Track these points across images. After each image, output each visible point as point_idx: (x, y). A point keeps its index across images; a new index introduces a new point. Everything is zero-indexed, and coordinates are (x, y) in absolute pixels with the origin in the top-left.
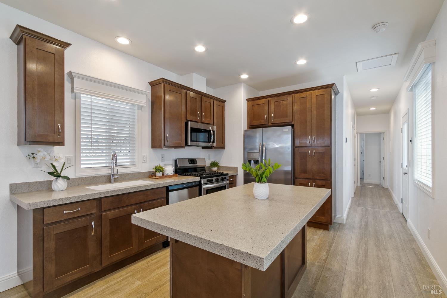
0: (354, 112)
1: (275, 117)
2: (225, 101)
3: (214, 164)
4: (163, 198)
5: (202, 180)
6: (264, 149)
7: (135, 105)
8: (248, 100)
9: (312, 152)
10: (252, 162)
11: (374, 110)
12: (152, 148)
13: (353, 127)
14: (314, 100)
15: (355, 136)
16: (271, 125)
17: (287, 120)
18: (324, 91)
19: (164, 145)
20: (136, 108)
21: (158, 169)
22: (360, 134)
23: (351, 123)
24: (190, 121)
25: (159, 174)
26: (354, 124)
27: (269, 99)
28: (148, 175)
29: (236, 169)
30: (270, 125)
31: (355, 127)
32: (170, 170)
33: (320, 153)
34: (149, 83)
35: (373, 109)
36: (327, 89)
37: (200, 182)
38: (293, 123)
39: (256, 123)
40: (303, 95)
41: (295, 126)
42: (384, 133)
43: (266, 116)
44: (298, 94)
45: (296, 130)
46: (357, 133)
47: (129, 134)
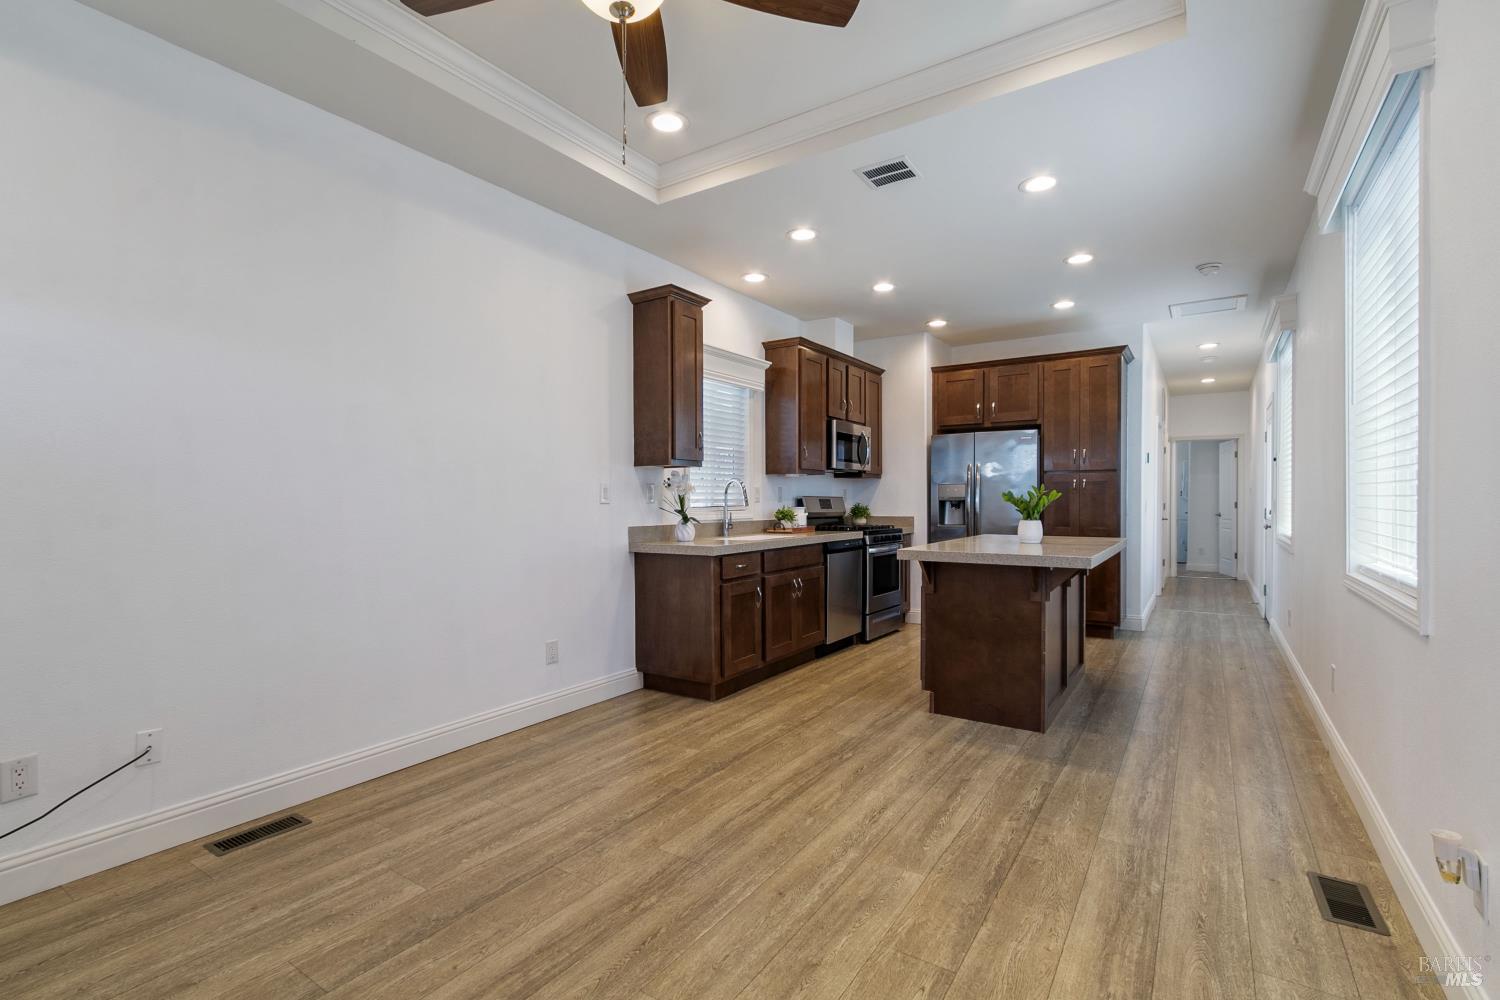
0: (1163, 390)
1: (1000, 408)
2: (883, 371)
3: (858, 511)
4: (818, 564)
5: (867, 537)
6: (978, 477)
7: (745, 388)
8: (935, 370)
9: (1080, 482)
10: (948, 505)
11: (1212, 383)
12: (768, 472)
13: (1160, 427)
14: (1085, 376)
15: (1165, 449)
16: (990, 425)
17: (1027, 416)
18: (1106, 359)
19: (800, 466)
20: (747, 394)
21: (785, 515)
22: (1177, 442)
23: (1157, 417)
24: (836, 418)
25: (786, 524)
26: (1163, 419)
27: (986, 370)
28: (762, 527)
29: (910, 521)
30: (987, 424)
31: (1166, 426)
32: (801, 516)
33: (1094, 483)
34: (763, 344)
35: (1208, 381)
36: (1112, 355)
37: (864, 540)
38: (1038, 422)
39: (955, 420)
40: (1061, 365)
41: (1045, 429)
42: (1237, 440)
43: (978, 406)
44: (1052, 363)
45: (1046, 436)
46: (1170, 440)
47: (733, 445)
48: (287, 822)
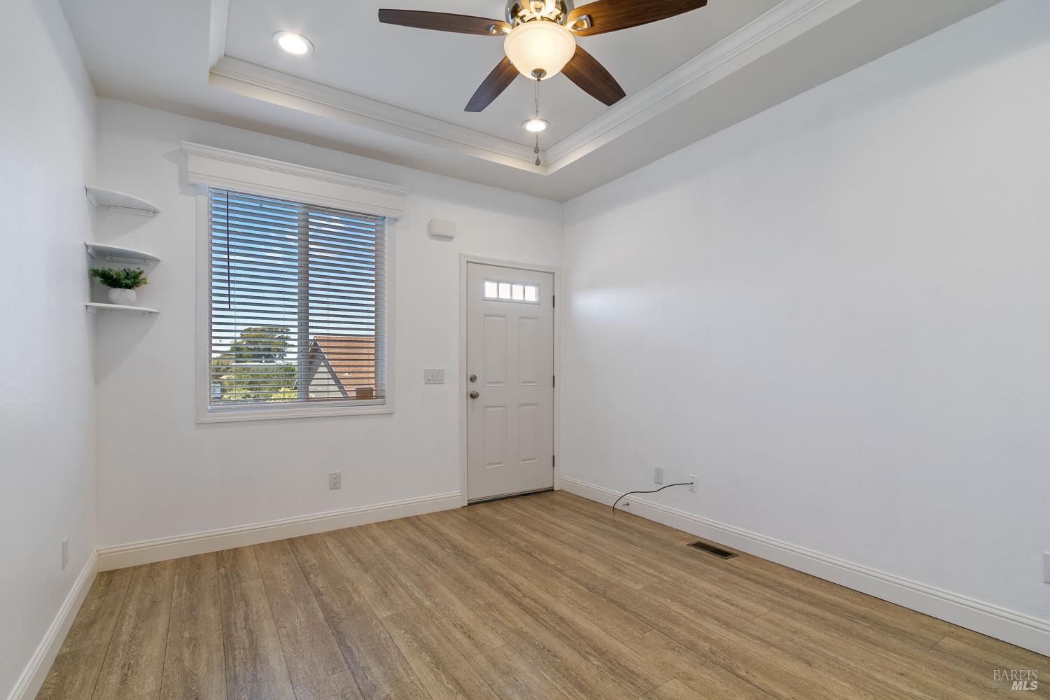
48: (723, 553)
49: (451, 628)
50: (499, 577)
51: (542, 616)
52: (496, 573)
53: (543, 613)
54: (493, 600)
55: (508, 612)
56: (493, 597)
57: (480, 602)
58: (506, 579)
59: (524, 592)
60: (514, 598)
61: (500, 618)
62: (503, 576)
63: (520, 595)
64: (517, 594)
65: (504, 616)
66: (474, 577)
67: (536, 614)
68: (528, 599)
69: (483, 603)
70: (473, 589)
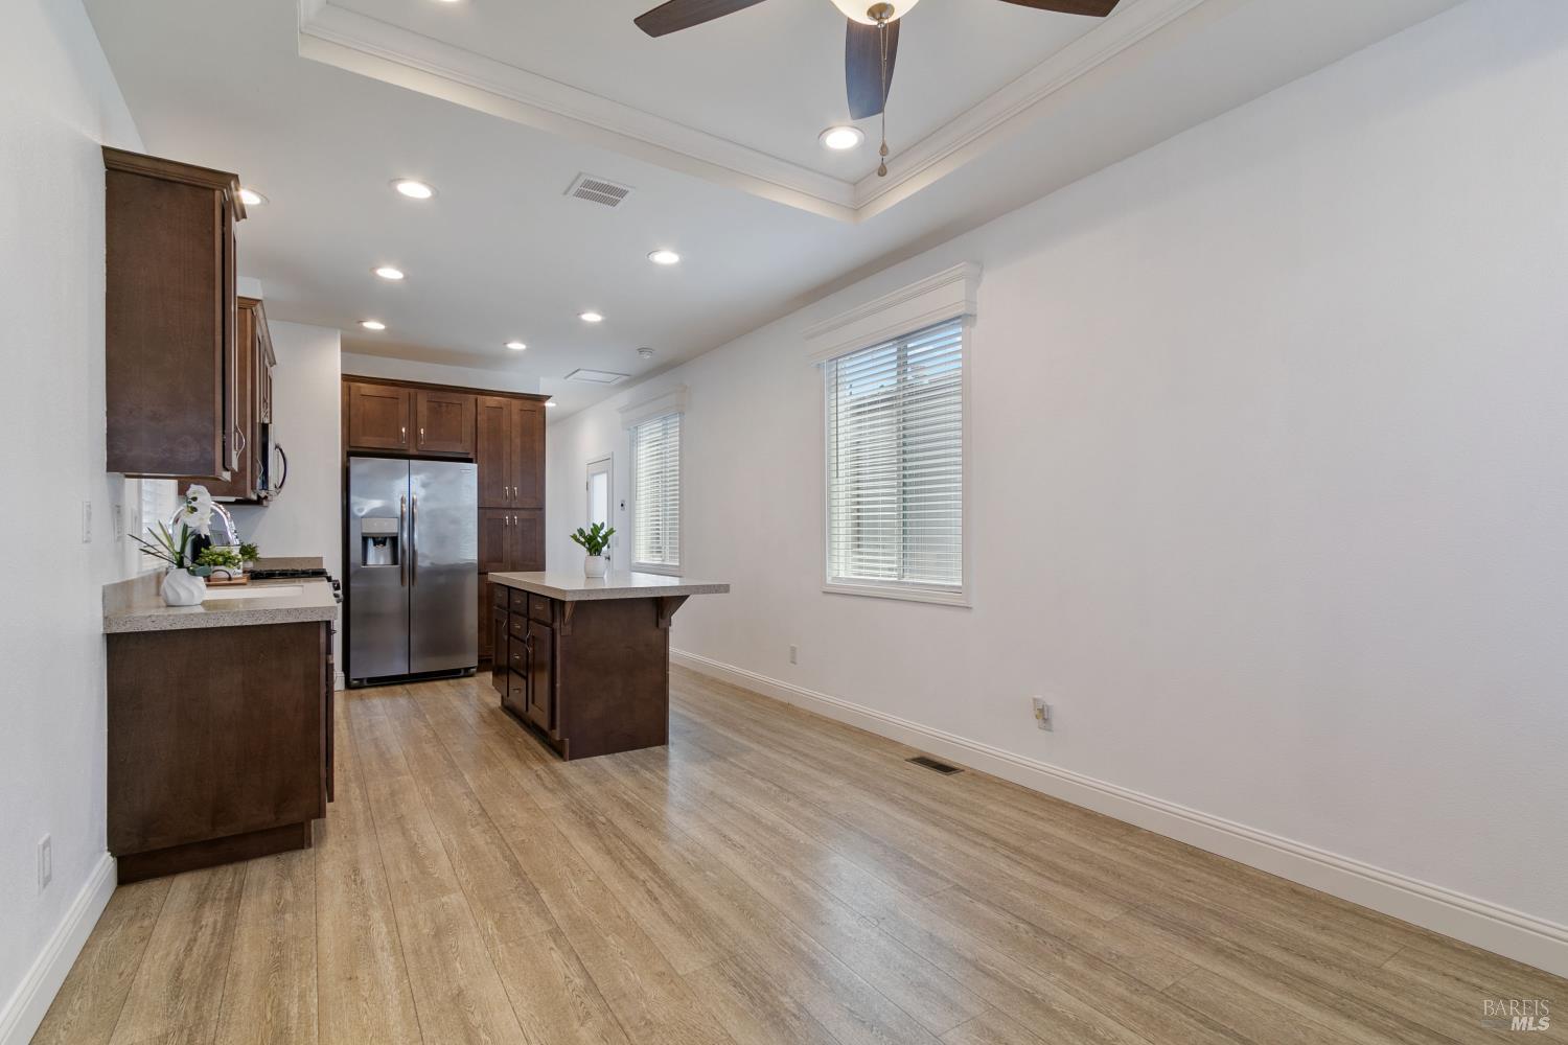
1: (429, 436)
2: (274, 363)
6: (415, 510)
8: (346, 378)
9: (512, 519)
17: (464, 450)
18: (533, 405)
27: (412, 391)
29: (315, 563)
33: (524, 522)
36: (539, 402)
38: (478, 457)
39: (372, 442)
40: (492, 402)
43: (403, 430)
49: (747, 845)
50: (675, 918)
51: (633, 856)
52: (681, 929)
53: (629, 860)
54: (692, 877)
55: (675, 861)
56: (691, 880)
57: (712, 875)
58: (664, 914)
59: (642, 889)
60: (661, 879)
61: (686, 854)
62: (670, 920)
63: (651, 885)
64: (655, 885)
65: (682, 856)
66: (721, 920)
67: (638, 858)
68: (641, 878)
69: (708, 873)
70: (722, 895)
